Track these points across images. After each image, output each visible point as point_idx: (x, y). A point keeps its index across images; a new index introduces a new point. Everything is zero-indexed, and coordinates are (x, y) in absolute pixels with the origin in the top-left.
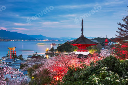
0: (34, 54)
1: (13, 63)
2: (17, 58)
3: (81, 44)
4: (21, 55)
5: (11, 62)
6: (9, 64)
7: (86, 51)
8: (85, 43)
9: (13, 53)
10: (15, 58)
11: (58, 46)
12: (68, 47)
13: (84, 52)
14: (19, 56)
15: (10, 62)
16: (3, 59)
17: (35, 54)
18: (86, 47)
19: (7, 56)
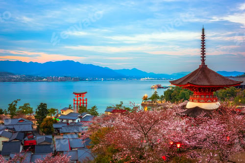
0: (117, 105)
1: (78, 120)
2: (86, 111)
3: (198, 84)
4: (95, 107)
5: (75, 120)
6: (71, 123)
7: (212, 102)
8: (209, 82)
9: (83, 103)
10: (83, 111)
11: (167, 89)
12: (187, 92)
13: (206, 102)
14: (91, 109)
15: (73, 120)
16: (63, 112)
17: (120, 105)
18: (212, 91)
19: (70, 108)
